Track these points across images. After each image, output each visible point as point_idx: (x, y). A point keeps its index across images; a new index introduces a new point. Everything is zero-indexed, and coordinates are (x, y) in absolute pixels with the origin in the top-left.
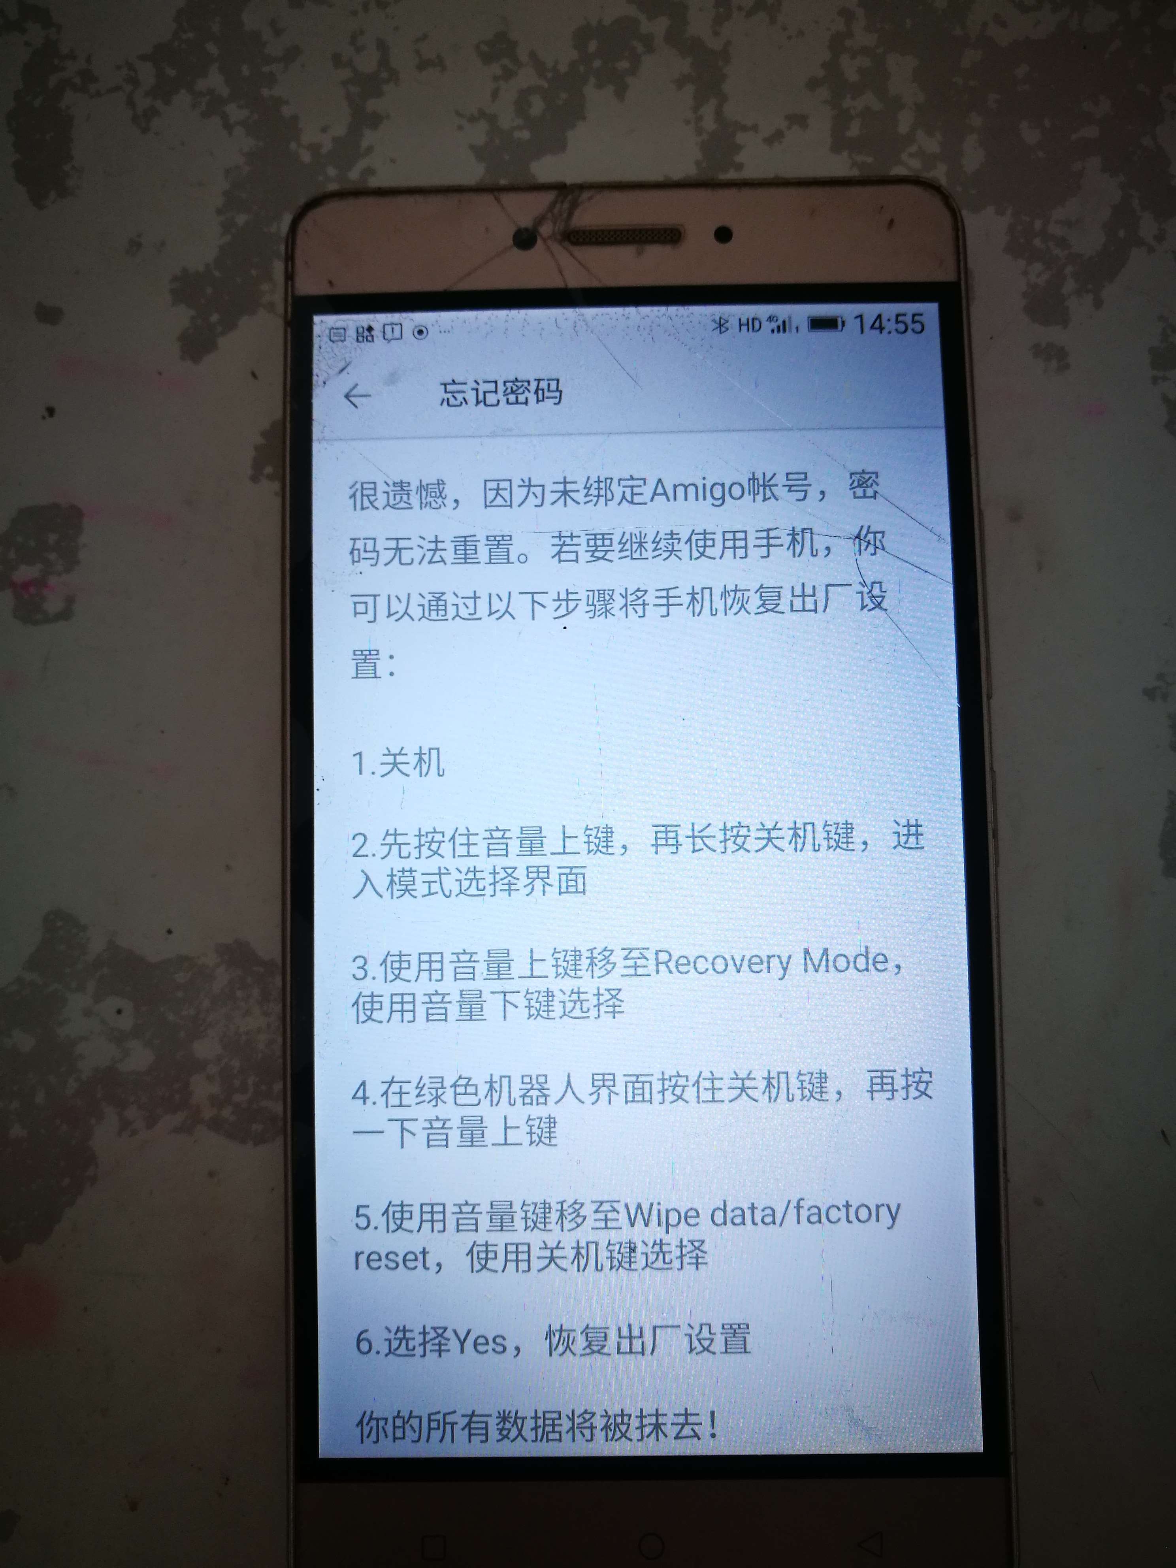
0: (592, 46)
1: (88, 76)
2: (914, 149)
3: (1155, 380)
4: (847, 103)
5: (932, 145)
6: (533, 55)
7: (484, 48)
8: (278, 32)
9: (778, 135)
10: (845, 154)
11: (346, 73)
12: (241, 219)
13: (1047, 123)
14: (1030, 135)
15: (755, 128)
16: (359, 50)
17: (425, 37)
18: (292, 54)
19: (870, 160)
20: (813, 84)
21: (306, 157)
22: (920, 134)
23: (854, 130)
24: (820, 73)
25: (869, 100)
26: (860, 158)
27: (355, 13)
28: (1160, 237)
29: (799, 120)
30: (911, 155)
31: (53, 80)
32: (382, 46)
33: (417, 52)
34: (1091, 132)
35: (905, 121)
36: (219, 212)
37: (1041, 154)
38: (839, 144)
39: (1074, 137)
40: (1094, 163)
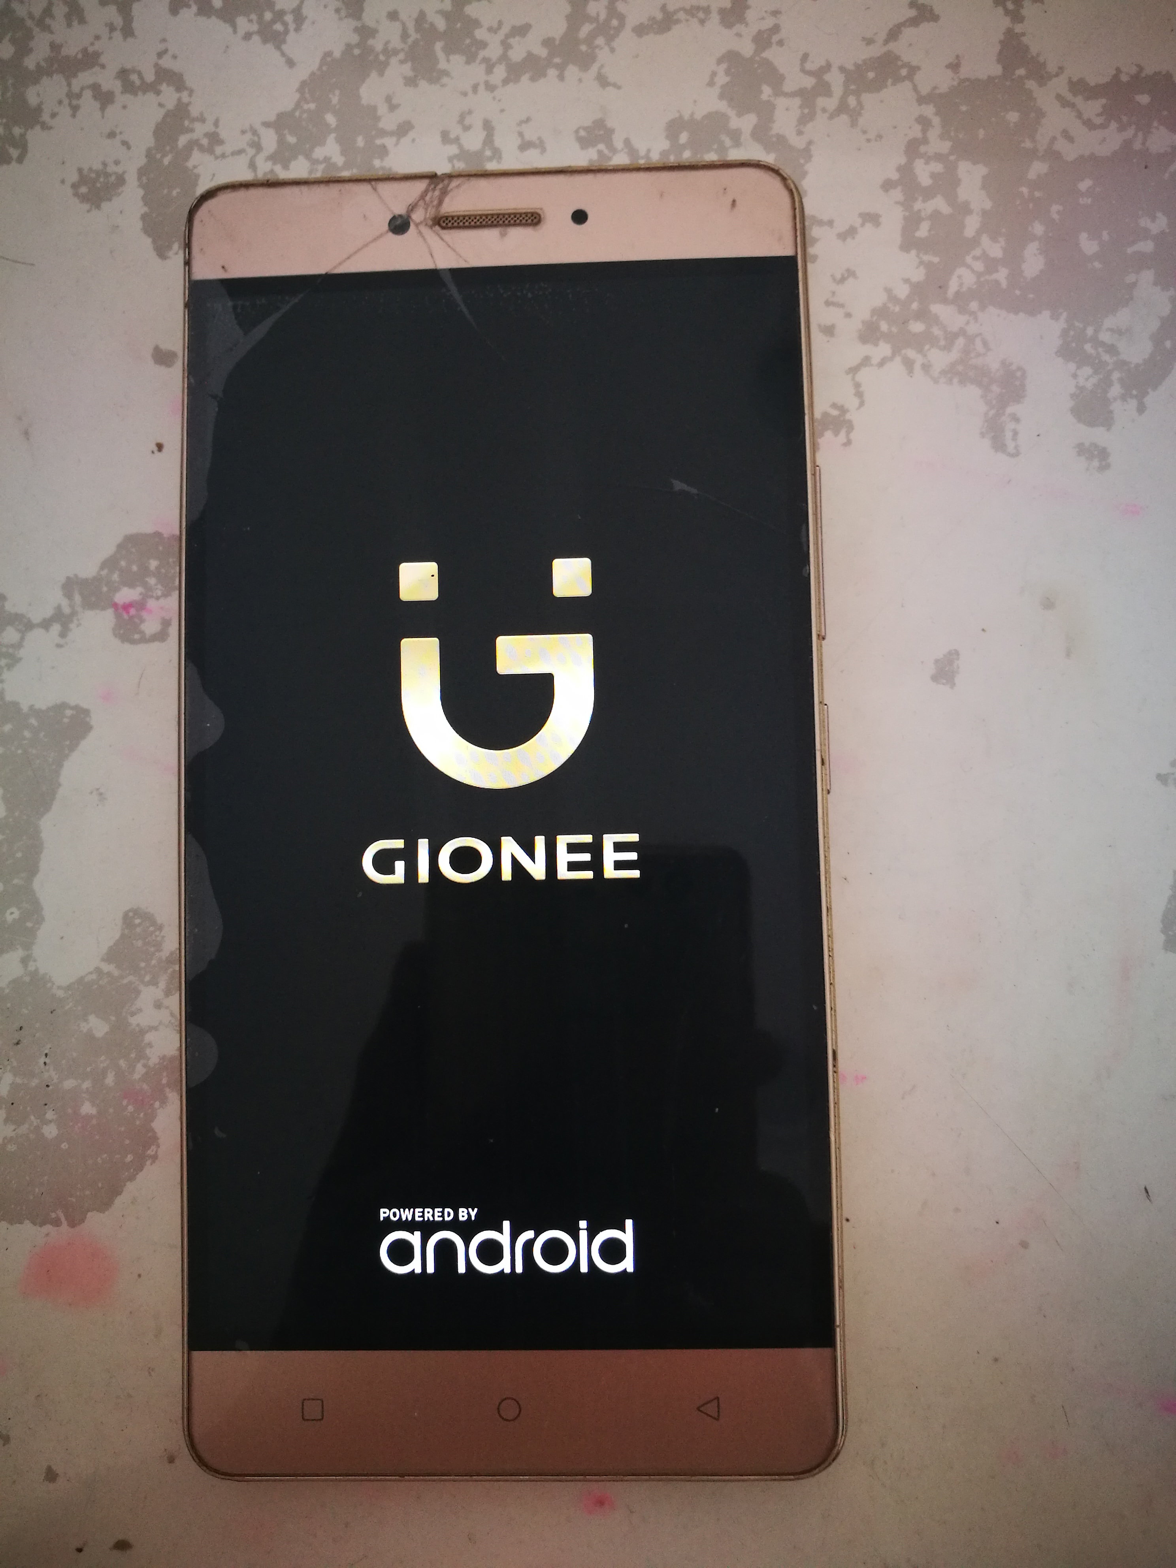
0: (684, 138)
1: (215, 139)
2: (977, 252)
4: (918, 205)
5: (996, 250)
6: (627, 142)
7: (582, 133)
8: (393, 108)
9: (851, 232)
10: (913, 252)
11: (453, 150)
13: (1105, 236)
14: (1088, 246)
15: (830, 223)
16: (467, 128)
17: (528, 120)
18: (404, 129)
19: (936, 260)
20: (887, 186)
22: (985, 240)
23: (923, 231)
24: (895, 176)
25: (939, 204)
26: (926, 258)
27: (465, 94)
29: (872, 218)
30: (976, 258)
31: (183, 140)
32: (488, 126)
33: (521, 134)
34: (1147, 246)
35: (972, 225)
37: (1097, 265)
38: (909, 243)
39: (1130, 250)
40: (1147, 276)
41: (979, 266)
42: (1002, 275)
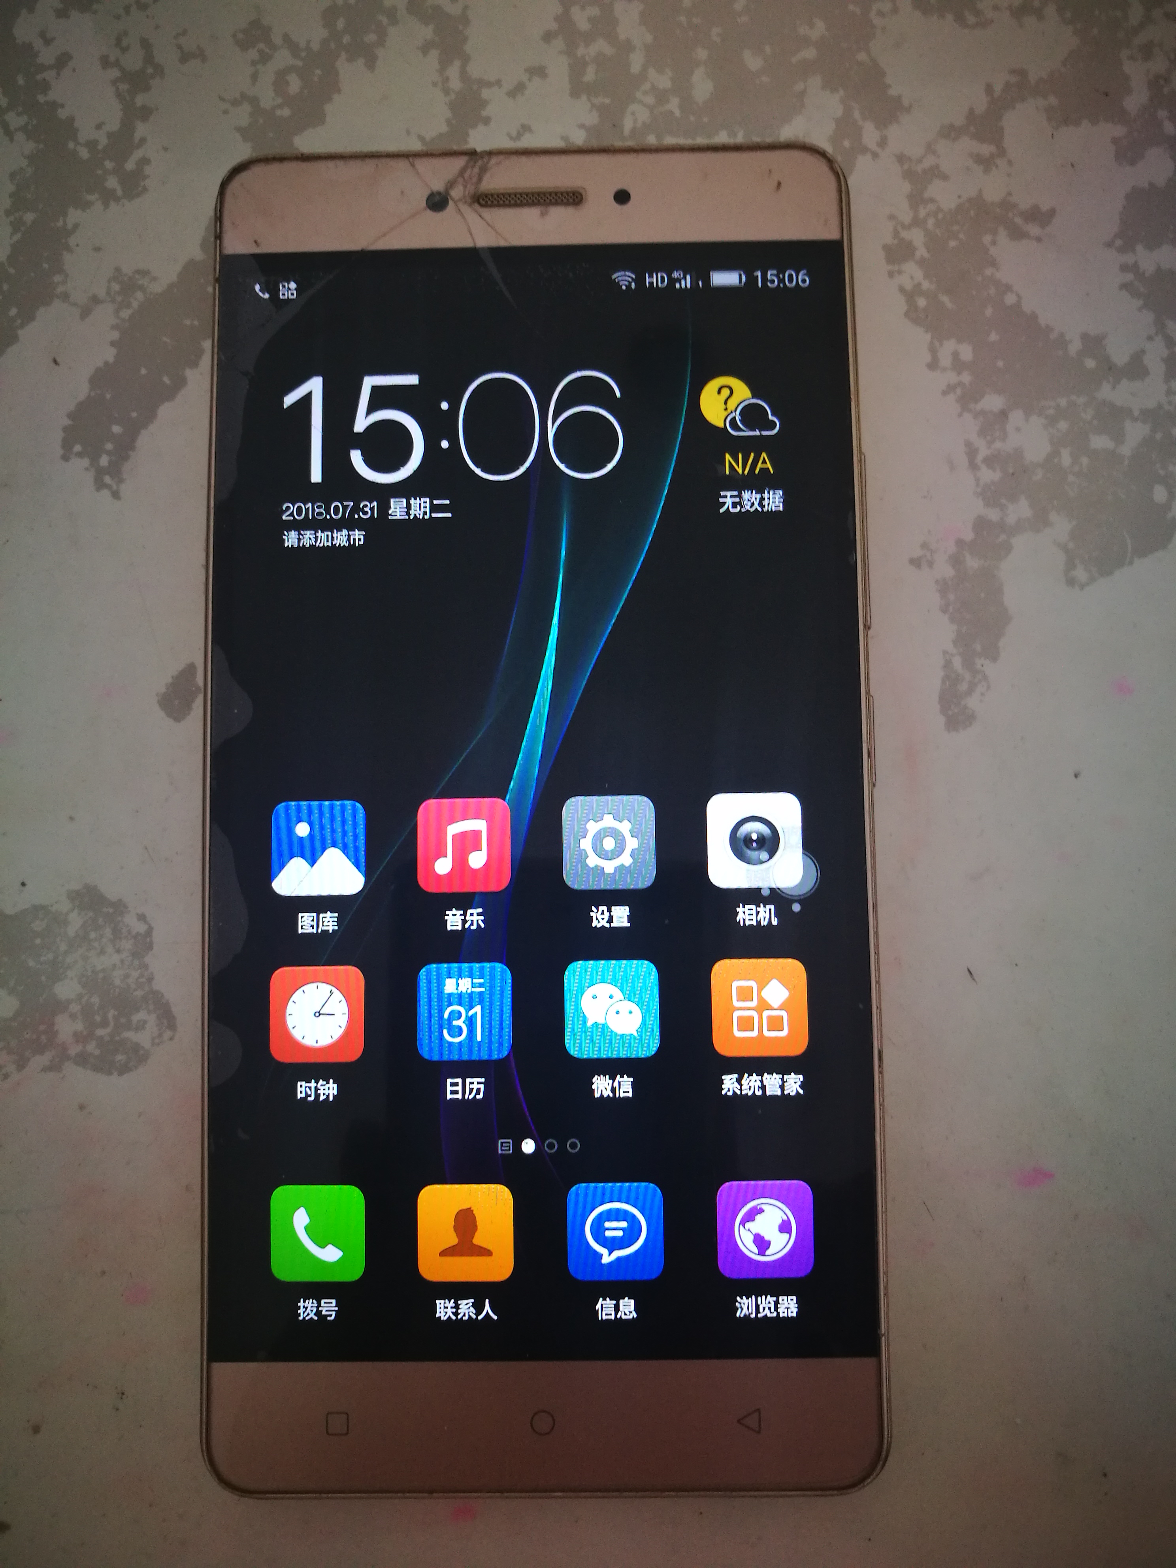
0: (341, 24)
2: (647, 86)
3: (891, 274)
4: (581, 51)
5: (664, 82)
6: (286, 38)
7: (240, 36)
8: (48, 42)
9: (518, 89)
10: (584, 97)
11: (115, 73)
12: (29, 217)
13: (768, 49)
14: (753, 62)
15: (498, 83)
16: (124, 50)
17: (184, 33)
18: (63, 60)
19: (607, 101)
20: (548, 37)
21: (84, 153)
22: (652, 73)
23: (590, 75)
24: (553, 26)
25: (601, 46)
26: (597, 101)
27: (118, 17)
28: (883, 143)
29: (539, 71)
30: (645, 93)
32: (146, 44)
33: (180, 47)
34: (810, 53)
35: (636, 62)
36: (8, 213)
37: (765, 79)
38: (577, 89)
39: (794, 60)
40: (815, 81)
41: (650, 100)
42: (674, 105)
